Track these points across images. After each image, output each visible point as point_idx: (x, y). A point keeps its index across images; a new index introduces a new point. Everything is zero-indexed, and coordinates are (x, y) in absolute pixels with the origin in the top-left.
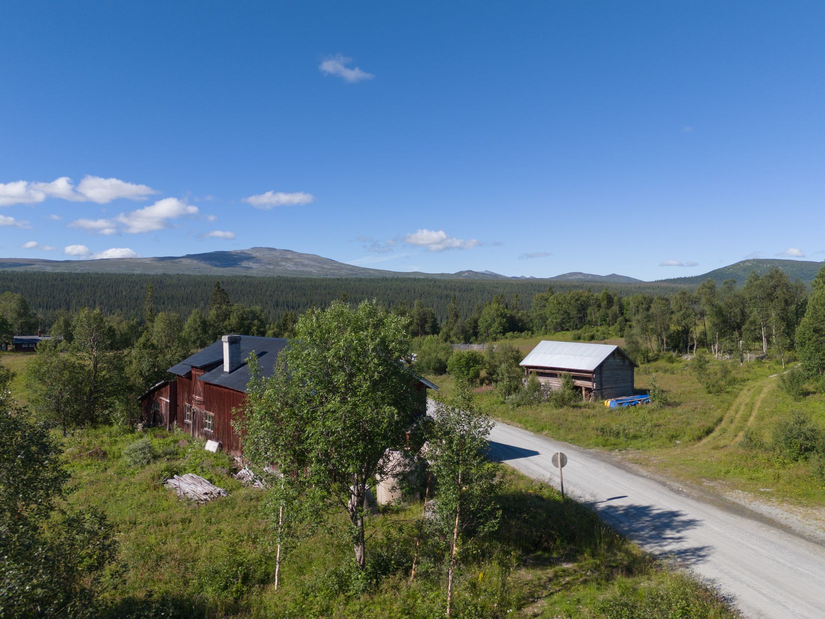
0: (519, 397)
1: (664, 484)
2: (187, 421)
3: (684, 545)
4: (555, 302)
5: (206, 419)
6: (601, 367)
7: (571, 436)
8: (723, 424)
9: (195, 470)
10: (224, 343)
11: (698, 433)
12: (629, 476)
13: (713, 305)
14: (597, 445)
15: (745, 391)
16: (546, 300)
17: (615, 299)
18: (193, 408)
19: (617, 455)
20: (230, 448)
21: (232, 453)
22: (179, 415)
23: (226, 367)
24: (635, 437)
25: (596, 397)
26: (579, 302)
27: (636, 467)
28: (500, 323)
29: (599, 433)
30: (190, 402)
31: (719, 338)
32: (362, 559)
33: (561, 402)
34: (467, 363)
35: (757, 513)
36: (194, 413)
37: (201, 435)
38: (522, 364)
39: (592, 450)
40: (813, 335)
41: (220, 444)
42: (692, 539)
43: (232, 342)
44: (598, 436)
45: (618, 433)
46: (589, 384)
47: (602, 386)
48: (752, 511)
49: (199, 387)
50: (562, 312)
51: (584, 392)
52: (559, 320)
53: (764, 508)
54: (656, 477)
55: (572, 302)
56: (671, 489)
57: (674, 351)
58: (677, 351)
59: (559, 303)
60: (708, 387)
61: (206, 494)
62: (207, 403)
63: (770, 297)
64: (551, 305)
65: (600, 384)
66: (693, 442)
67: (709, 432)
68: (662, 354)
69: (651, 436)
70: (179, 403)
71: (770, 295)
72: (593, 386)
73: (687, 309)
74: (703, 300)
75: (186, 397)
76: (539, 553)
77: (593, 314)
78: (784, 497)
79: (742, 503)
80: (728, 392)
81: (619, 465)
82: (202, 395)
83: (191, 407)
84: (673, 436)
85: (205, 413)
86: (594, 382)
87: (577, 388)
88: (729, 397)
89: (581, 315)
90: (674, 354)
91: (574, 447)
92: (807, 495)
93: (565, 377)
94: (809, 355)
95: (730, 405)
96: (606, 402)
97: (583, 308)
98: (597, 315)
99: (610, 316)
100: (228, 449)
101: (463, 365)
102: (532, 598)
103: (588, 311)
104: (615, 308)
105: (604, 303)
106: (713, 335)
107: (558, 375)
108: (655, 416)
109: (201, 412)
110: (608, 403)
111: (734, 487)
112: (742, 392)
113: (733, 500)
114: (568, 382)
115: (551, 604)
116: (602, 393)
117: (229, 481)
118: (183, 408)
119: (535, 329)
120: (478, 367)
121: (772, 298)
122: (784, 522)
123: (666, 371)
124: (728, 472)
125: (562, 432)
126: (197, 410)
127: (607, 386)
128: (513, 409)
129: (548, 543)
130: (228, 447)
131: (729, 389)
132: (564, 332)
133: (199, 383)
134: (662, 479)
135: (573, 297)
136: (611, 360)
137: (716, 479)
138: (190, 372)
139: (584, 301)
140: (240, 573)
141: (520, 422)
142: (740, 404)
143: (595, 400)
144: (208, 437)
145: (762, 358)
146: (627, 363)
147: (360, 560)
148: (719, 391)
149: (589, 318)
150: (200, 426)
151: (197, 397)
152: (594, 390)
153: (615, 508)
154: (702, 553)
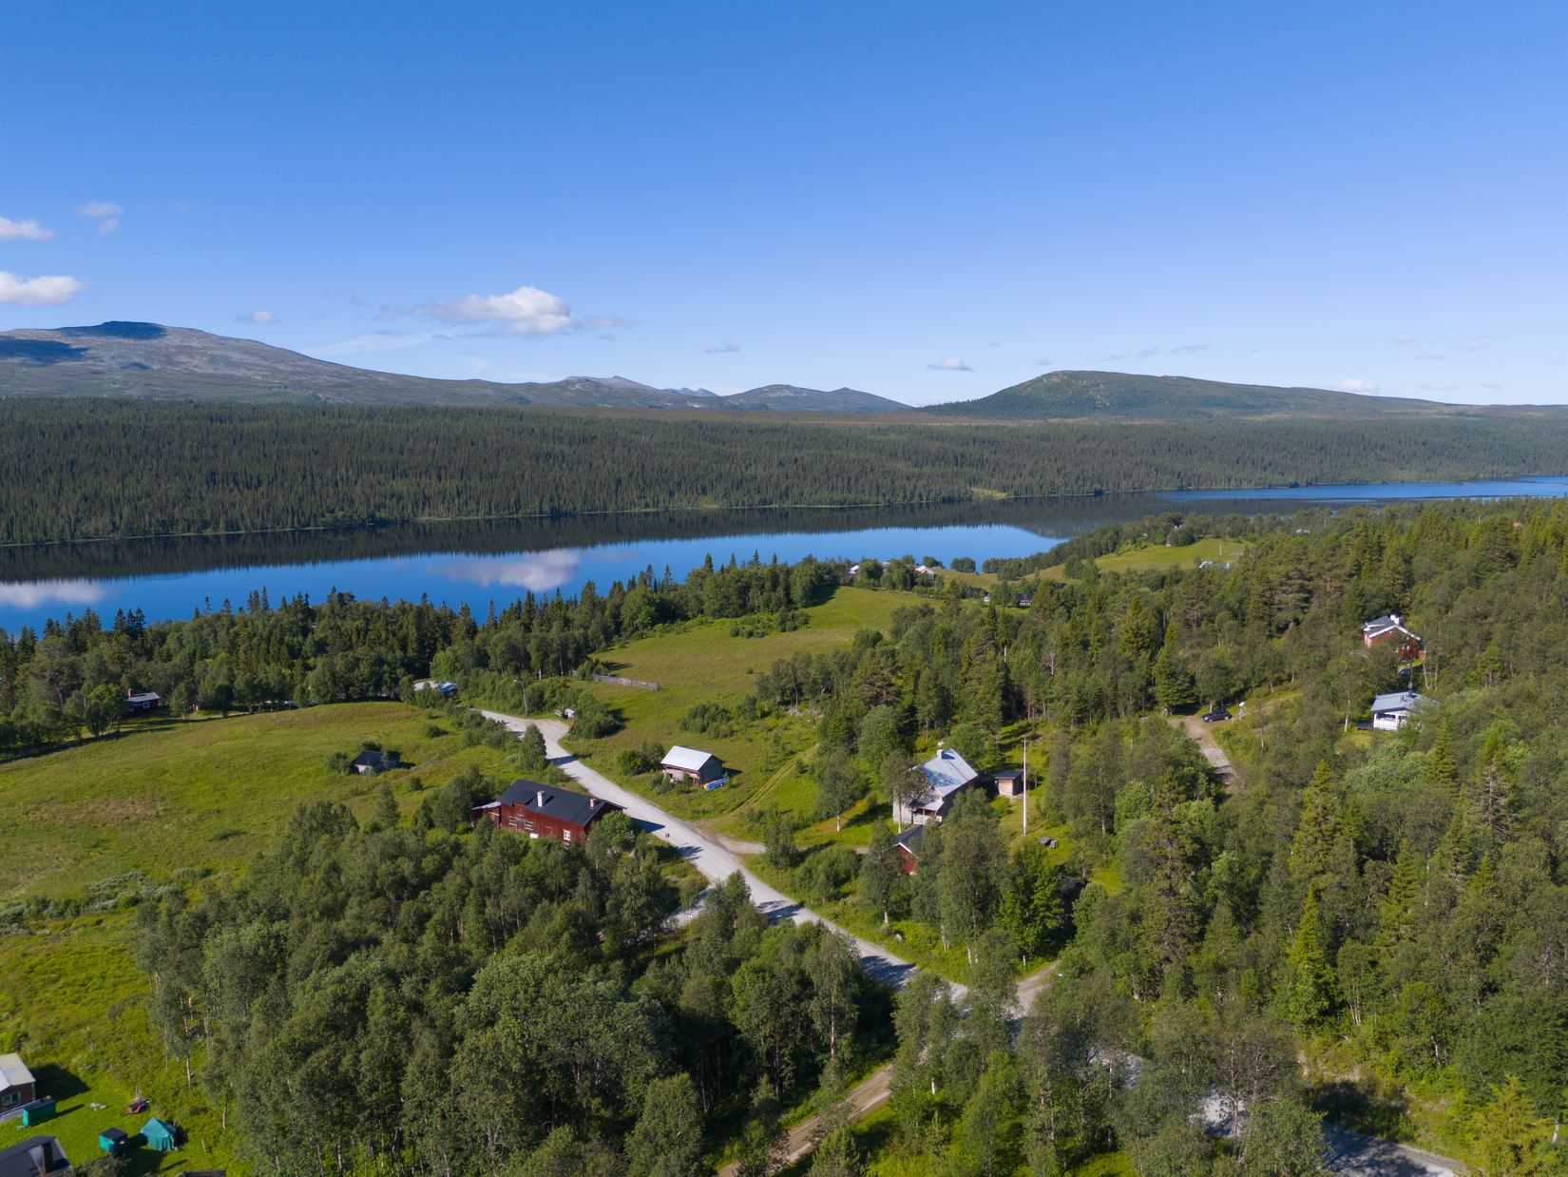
1: (703, 837)
6: (703, 766)
7: (680, 814)
8: (751, 798)
11: (734, 807)
12: (692, 835)
19: (695, 824)
23: (540, 805)
25: (700, 784)
27: (698, 830)
28: (648, 613)
38: (663, 762)
46: (696, 776)
47: (704, 776)
48: (722, 844)
50: (721, 596)
51: (694, 781)
52: (717, 607)
54: (703, 834)
56: (701, 839)
57: (784, 705)
58: (786, 705)
65: (702, 775)
66: (729, 812)
68: (774, 708)
69: (713, 812)
70: (504, 815)
72: (699, 777)
75: (510, 813)
77: (756, 598)
81: (693, 829)
87: (691, 779)
90: (783, 709)
91: (680, 821)
97: (744, 591)
98: (760, 599)
104: (780, 591)
110: (705, 786)
113: (717, 841)
114: (687, 776)
116: (703, 781)
119: (690, 614)
128: (657, 796)
132: (723, 619)
133: (521, 809)
136: (710, 762)
137: (722, 832)
141: (662, 809)
143: (699, 786)
146: (719, 759)
149: (750, 603)
152: (700, 780)
153: (683, 848)
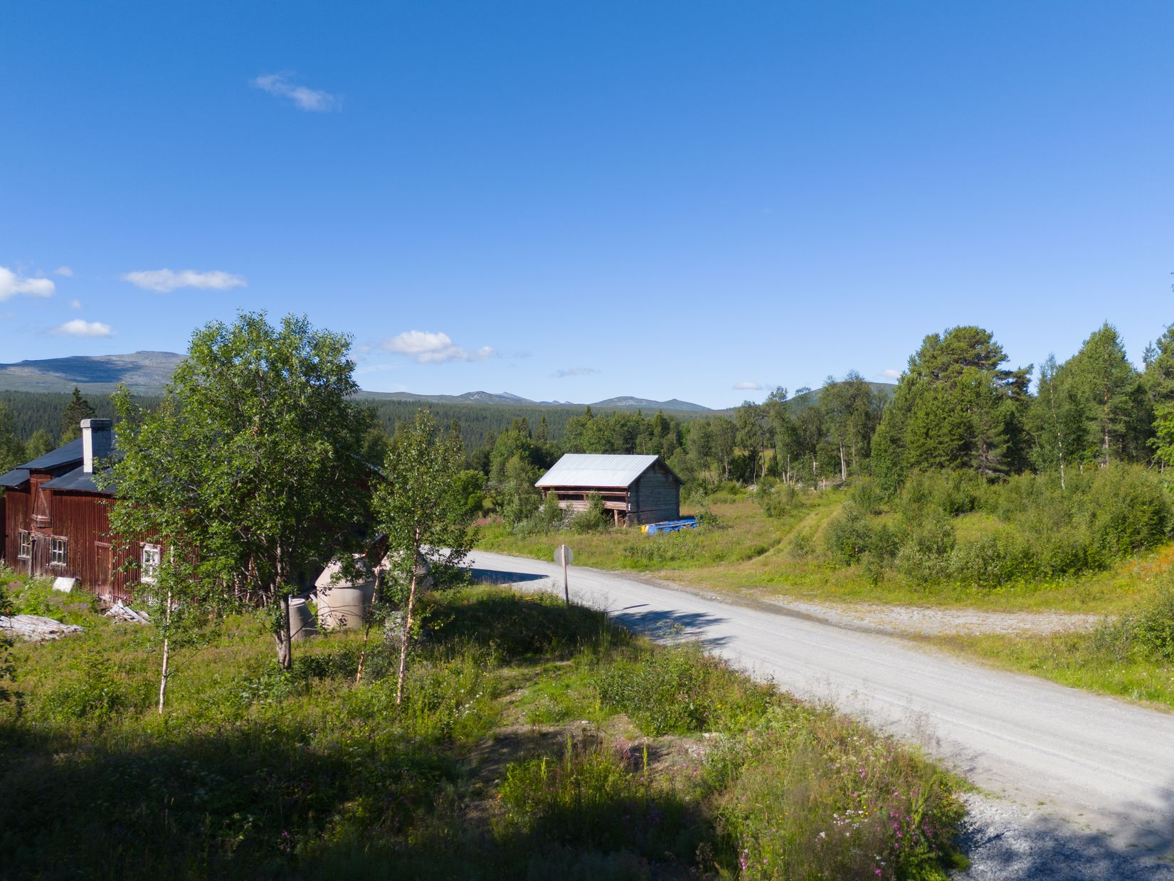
0: (532, 523)
1: (696, 595)
2: (22, 556)
3: (703, 637)
4: (595, 428)
5: (55, 548)
6: (637, 482)
7: (593, 560)
8: (780, 546)
9: (35, 610)
10: (84, 430)
11: (749, 552)
12: (656, 589)
13: (783, 420)
14: (625, 567)
15: (813, 515)
16: (583, 425)
17: (672, 424)
18: (33, 535)
19: (648, 575)
20: (94, 582)
21: (97, 590)
22: (9, 549)
23: (88, 467)
24: (673, 559)
25: (631, 521)
26: (626, 429)
27: (666, 583)
28: (521, 458)
29: (627, 553)
30: (27, 526)
31: (791, 462)
32: (287, 659)
33: (586, 526)
34: (465, 489)
35: (794, 611)
36: (34, 541)
37: (46, 572)
38: (537, 485)
39: (616, 572)
40: (889, 446)
41: (77, 580)
42: (712, 632)
43: (96, 428)
44: (626, 557)
45: (652, 554)
46: (622, 506)
47: (638, 507)
48: (788, 610)
49: (43, 500)
50: (604, 442)
51: (616, 517)
53: (803, 607)
54: (688, 589)
55: (617, 428)
56: (703, 598)
57: (738, 481)
58: (741, 480)
59: (600, 430)
60: (769, 509)
61: (52, 632)
62: (56, 524)
63: (849, 409)
64: (590, 432)
65: (637, 505)
66: (741, 561)
67: (761, 551)
68: (722, 484)
69: (693, 557)
70: (8, 531)
71: (848, 407)
72: (627, 507)
73: (753, 425)
74: (772, 413)
75: (21, 520)
76: (529, 655)
78: (829, 597)
79: (781, 604)
80: (792, 516)
81: (647, 582)
82: (47, 512)
83: (29, 534)
84: (718, 556)
85: (54, 541)
86: (629, 502)
87: (608, 512)
88: (792, 520)
89: (628, 446)
90: (738, 485)
91: (595, 570)
92: (853, 593)
93: (593, 497)
94: (885, 470)
95: (792, 527)
96: (643, 527)
97: (630, 437)
99: (665, 446)
100: (91, 585)
101: (458, 491)
102: (512, 688)
103: (638, 441)
104: (672, 436)
105: (657, 430)
106: (784, 458)
107: (585, 497)
108: (701, 538)
109: (45, 540)
110: (646, 528)
111: (775, 592)
112: (808, 517)
113: (770, 602)
114: (596, 505)
115: (535, 692)
116: (638, 516)
117: (92, 618)
118: (15, 537)
120: (479, 493)
121: (852, 410)
122: (821, 616)
123: (725, 501)
124: (771, 580)
125: (583, 557)
126: (39, 538)
127: (647, 509)
128: (524, 538)
129: (541, 643)
130: (91, 582)
131: (794, 512)
133: (42, 495)
134: (695, 591)
135: (617, 422)
136: (651, 474)
137: (756, 587)
138: (28, 481)
139: (632, 427)
140: (107, 694)
141: (531, 552)
142: (804, 527)
143: (630, 526)
144: (57, 573)
145: (840, 486)
146: (671, 478)
147: (284, 660)
148: (782, 513)
150: (44, 561)
151: (39, 517)
152: (629, 512)
153: (633, 615)
154: (723, 642)
